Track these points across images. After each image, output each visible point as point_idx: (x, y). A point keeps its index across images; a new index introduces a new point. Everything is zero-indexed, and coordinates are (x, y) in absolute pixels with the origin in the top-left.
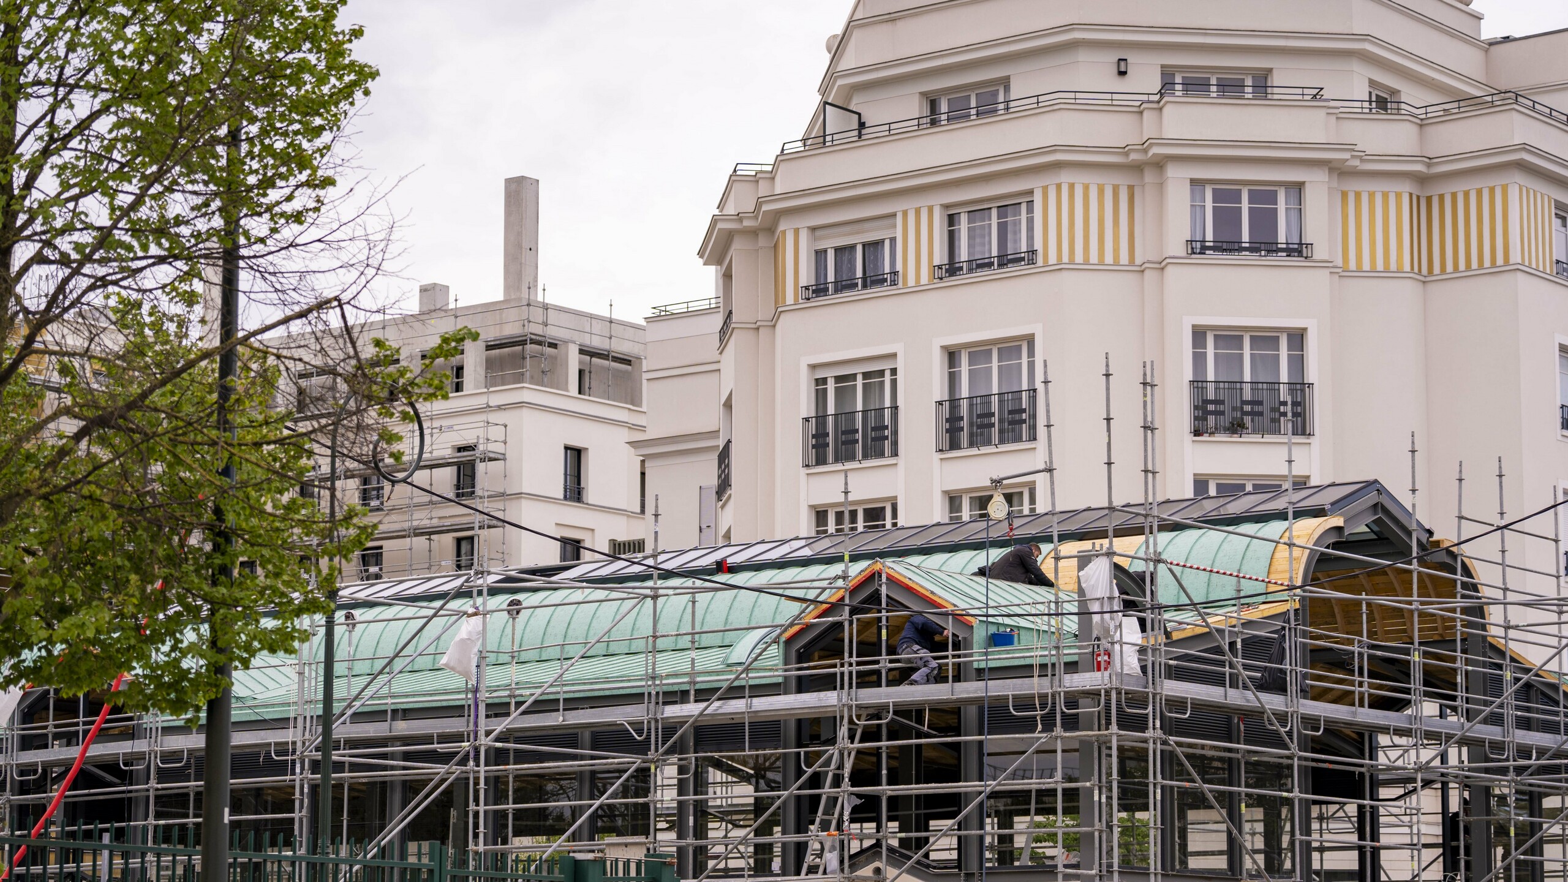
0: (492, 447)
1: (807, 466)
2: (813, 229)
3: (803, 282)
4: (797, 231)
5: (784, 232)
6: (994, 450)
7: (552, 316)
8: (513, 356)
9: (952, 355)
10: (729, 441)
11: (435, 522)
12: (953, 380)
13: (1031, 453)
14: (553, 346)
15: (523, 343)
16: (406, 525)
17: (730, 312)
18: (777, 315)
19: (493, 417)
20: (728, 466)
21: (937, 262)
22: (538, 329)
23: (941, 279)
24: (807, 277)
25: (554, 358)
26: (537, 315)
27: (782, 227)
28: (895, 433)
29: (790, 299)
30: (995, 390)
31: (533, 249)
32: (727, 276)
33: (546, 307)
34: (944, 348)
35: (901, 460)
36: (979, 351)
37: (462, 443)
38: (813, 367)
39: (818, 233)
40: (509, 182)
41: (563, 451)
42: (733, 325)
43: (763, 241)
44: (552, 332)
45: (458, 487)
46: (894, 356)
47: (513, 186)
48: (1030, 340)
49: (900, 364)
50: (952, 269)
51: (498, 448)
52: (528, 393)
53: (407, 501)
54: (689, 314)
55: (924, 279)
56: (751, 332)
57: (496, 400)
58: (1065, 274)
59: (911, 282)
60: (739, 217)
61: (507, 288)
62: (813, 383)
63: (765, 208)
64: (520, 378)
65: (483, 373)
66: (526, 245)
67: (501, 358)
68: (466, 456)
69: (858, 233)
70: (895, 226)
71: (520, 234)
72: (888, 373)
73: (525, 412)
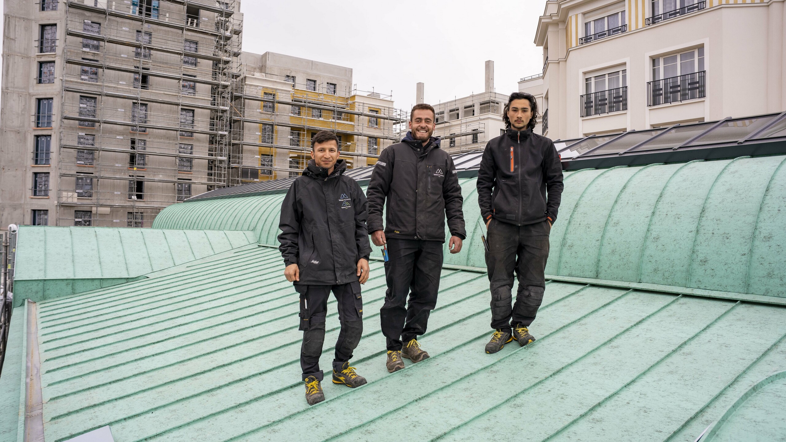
0: (481, 129)
1: (583, 116)
2: (584, 14)
3: (580, 36)
4: (577, 16)
5: (571, 17)
6: (680, 103)
7: (497, 96)
8: (487, 106)
9: (654, 60)
10: (547, 110)
11: (467, 149)
12: (655, 72)
13: (701, 104)
14: (497, 103)
15: (489, 103)
16: (459, 150)
17: (547, 57)
18: (568, 52)
19: (481, 122)
20: (547, 120)
21: (647, 17)
22: (494, 99)
23: (649, 25)
24: (581, 34)
25: (498, 107)
26: (493, 95)
27: (570, 15)
28: (626, 100)
29: (574, 45)
30: (679, 74)
31: (493, 79)
32: (546, 48)
33: (496, 93)
34: (651, 57)
35: (629, 111)
36: (670, 57)
37: (474, 129)
38: (585, 73)
39: (586, 15)
40: (486, 62)
41: (500, 131)
42: (548, 62)
43: (561, 26)
44: (497, 100)
45: (473, 140)
46: (625, 64)
47: (487, 63)
48: (701, 48)
49: (628, 67)
50: (654, 19)
51: (483, 130)
52: (491, 115)
53: (459, 144)
54: (532, 79)
55: (640, 25)
56: (556, 64)
57: (482, 117)
58: (723, 10)
59: (633, 28)
60: (551, 16)
61: (486, 89)
62: (585, 80)
63: (562, 7)
64: (489, 111)
65: (479, 111)
66: (491, 78)
67: (484, 107)
68: (475, 132)
69: (605, 12)
70: (625, 5)
71: (489, 75)
72: (621, 73)
73: (490, 120)
